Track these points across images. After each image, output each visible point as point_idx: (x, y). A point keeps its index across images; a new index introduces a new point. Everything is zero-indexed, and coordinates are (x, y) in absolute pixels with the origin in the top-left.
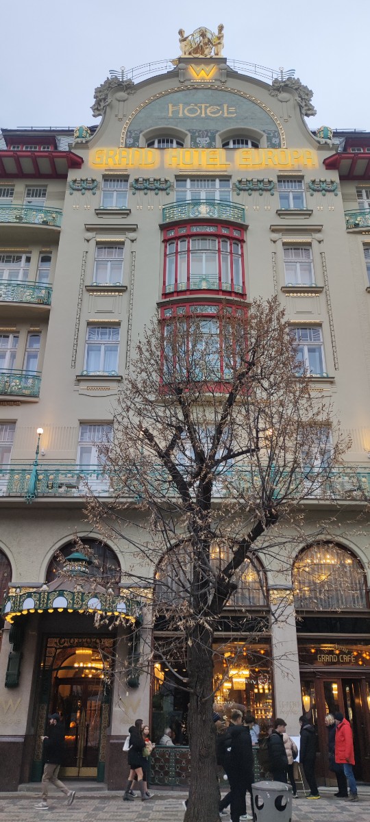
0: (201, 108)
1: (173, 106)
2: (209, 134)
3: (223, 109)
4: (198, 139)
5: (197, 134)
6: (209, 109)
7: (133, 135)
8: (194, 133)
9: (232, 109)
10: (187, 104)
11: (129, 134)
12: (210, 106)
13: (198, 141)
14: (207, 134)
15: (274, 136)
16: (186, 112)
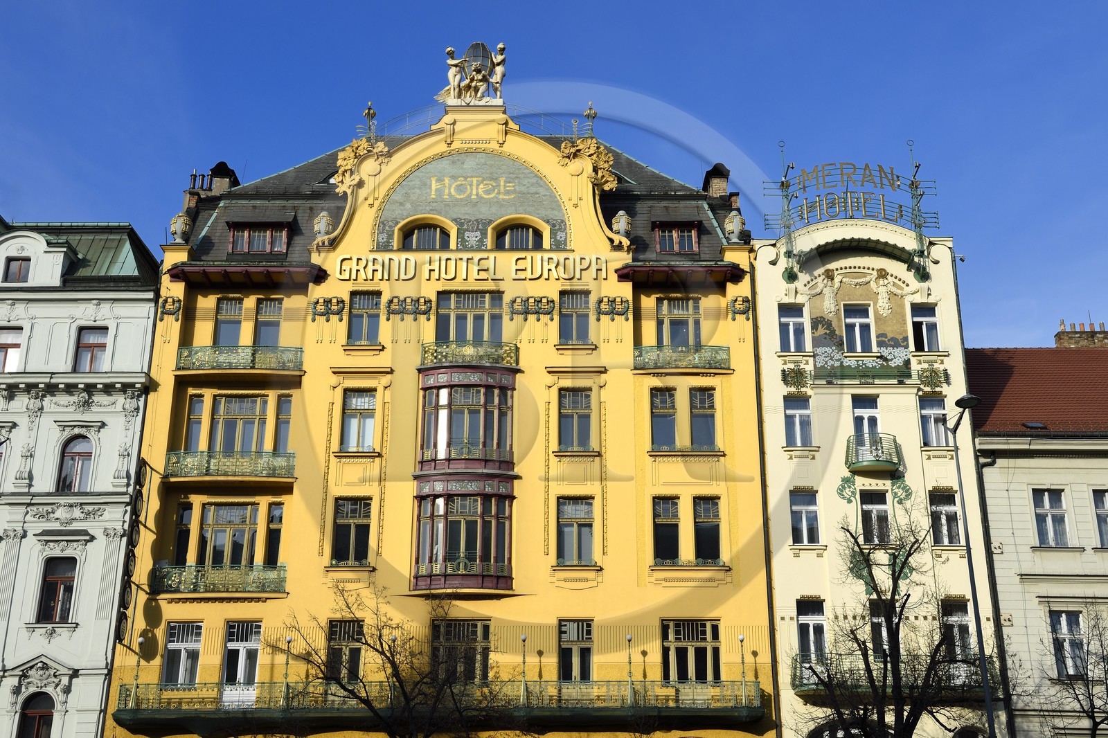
0: (471, 185)
1: (438, 181)
2: (480, 227)
3: (498, 186)
4: (467, 234)
5: (465, 227)
6: (481, 186)
7: (387, 228)
8: (462, 224)
9: (510, 187)
10: (454, 178)
11: (382, 226)
12: (482, 182)
13: (466, 238)
14: (478, 227)
15: (559, 229)
16: (452, 190)
